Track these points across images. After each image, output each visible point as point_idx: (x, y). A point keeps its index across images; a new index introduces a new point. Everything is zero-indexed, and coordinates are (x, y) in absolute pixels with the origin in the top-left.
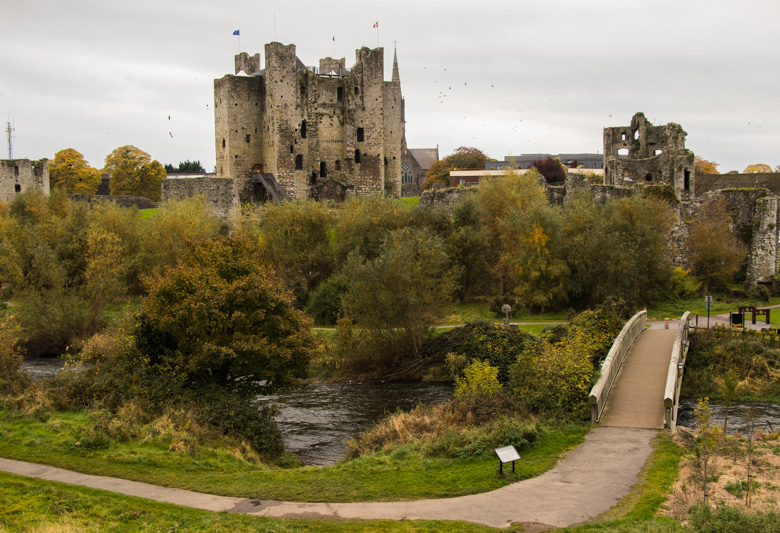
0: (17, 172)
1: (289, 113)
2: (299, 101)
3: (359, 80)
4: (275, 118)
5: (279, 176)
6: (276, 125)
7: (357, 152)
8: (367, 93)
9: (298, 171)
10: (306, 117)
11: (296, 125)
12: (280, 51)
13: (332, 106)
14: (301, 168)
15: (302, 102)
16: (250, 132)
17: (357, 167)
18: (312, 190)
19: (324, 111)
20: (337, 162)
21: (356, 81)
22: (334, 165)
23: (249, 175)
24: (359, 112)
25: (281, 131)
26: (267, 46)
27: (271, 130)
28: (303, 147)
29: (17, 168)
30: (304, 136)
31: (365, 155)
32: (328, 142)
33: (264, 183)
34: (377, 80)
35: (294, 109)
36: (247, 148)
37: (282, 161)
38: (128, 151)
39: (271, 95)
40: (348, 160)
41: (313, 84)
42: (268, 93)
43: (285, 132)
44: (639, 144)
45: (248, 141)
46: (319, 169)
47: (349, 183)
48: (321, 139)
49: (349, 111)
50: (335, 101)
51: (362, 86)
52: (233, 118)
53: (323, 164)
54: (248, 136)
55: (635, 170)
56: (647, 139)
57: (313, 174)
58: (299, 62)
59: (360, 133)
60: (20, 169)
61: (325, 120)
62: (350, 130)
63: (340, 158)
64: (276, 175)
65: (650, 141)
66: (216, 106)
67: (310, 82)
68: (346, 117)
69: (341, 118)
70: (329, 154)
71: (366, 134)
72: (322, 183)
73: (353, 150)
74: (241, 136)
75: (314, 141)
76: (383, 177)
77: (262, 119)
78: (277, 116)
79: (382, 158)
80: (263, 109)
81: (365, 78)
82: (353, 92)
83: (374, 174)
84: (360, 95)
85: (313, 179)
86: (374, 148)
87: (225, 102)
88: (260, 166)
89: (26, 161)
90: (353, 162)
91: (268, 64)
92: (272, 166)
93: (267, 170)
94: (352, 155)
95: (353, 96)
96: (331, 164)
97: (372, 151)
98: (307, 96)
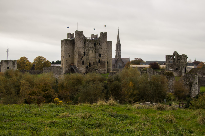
0: (8, 64)
1: (81, 49)
2: (84, 46)
3: (100, 41)
4: (77, 51)
5: (78, 66)
6: (77, 53)
7: (99, 60)
8: (102, 44)
9: (83, 65)
10: (85, 51)
11: (83, 53)
12: (79, 33)
13: (93, 48)
14: (84, 64)
15: (84, 47)
16: (71, 54)
17: (99, 64)
18: (86, 70)
19: (90, 49)
20: (94, 63)
21: (99, 41)
22: (93, 63)
23: (70, 66)
24: (100, 50)
25: (78, 54)
26: (75, 31)
27: (76, 54)
28: (84, 58)
29: (8, 62)
30: (85, 56)
31: (101, 61)
32: (91, 57)
33: (73, 68)
34: (105, 41)
35: (82, 49)
36: (69, 59)
37: (79, 62)
38: (40, 58)
39: (76, 45)
40: (97, 62)
41: (88, 42)
42: (75, 44)
43: (79, 55)
44: (175, 60)
45: (70, 57)
46: (88, 65)
47: (97, 68)
48: (89, 56)
49: (97, 49)
50: (94, 46)
51: (101, 42)
52: (66, 51)
53: (90, 63)
54: (70, 55)
55: (173, 67)
56: (177, 58)
57: (87, 66)
58: (84, 36)
59: (100, 55)
60: (9, 63)
61: (91, 52)
62: (97, 54)
63: (94, 62)
64: (77, 66)
65: (178, 59)
66: (62, 47)
67: (87, 41)
68: (96, 51)
69: (95, 51)
70: (92, 61)
71: (102, 55)
72: (89, 68)
73: (98, 59)
74: (68, 55)
75: (87, 57)
76: (106, 67)
77: (74, 51)
78: (77, 50)
79: (106, 62)
80: (74, 48)
81: (102, 40)
82: (98, 44)
83: (104, 66)
84: (100, 45)
85: (87, 67)
86: (104, 59)
87: (64, 46)
88: (73, 63)
89: (11, 61)
90: (98, 63)
91: (75, 36)
92: (76, 64)
93: (74, 65)
94: (98, 61)
95: (98, 45)
96: (92, 63)
97: (103, 60)
98: (86, 45)
